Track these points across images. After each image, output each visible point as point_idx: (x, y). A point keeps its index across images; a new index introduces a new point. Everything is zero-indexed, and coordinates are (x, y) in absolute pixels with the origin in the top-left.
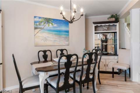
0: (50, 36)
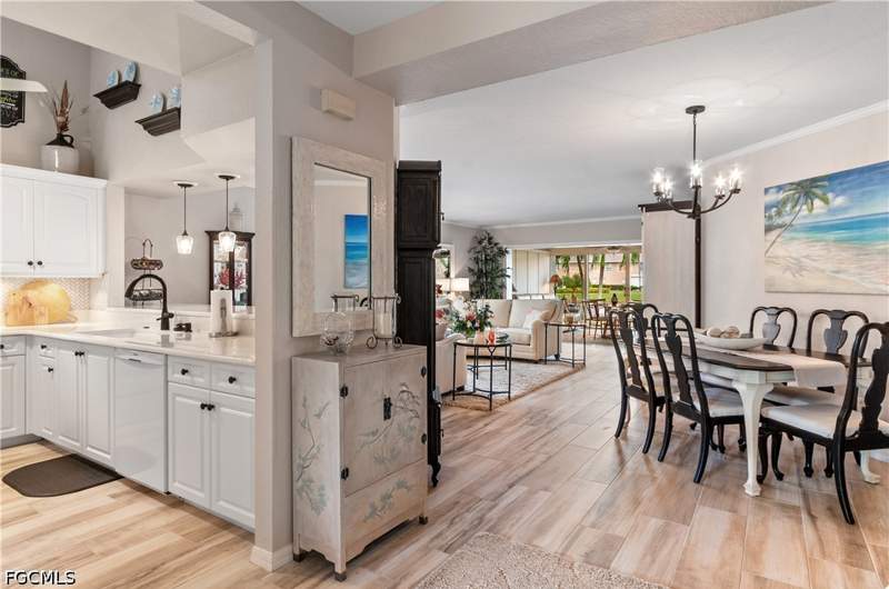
0: (817, 250)
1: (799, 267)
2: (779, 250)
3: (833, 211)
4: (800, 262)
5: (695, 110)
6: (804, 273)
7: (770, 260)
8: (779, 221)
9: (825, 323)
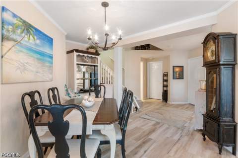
0: (31, 61)
1: (24, 68)
4: (24, 65)
6: (26, 72)
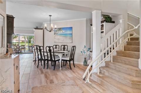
1: (59, 39)
2: (56, 37)
3: (63, 32)
5: (50, 16)
7: (55, 38)
8: (56, 33)
9: (63, 47)
